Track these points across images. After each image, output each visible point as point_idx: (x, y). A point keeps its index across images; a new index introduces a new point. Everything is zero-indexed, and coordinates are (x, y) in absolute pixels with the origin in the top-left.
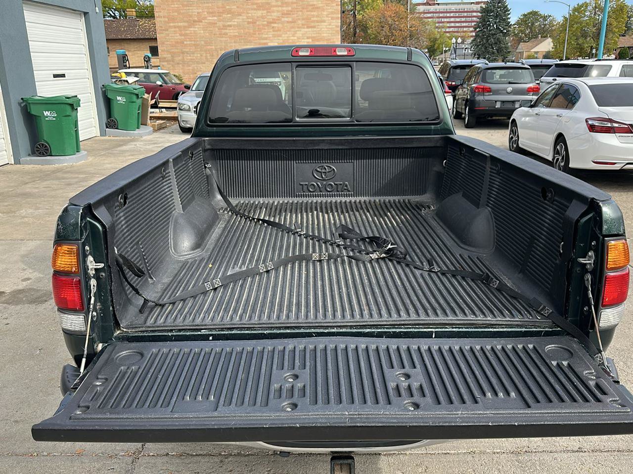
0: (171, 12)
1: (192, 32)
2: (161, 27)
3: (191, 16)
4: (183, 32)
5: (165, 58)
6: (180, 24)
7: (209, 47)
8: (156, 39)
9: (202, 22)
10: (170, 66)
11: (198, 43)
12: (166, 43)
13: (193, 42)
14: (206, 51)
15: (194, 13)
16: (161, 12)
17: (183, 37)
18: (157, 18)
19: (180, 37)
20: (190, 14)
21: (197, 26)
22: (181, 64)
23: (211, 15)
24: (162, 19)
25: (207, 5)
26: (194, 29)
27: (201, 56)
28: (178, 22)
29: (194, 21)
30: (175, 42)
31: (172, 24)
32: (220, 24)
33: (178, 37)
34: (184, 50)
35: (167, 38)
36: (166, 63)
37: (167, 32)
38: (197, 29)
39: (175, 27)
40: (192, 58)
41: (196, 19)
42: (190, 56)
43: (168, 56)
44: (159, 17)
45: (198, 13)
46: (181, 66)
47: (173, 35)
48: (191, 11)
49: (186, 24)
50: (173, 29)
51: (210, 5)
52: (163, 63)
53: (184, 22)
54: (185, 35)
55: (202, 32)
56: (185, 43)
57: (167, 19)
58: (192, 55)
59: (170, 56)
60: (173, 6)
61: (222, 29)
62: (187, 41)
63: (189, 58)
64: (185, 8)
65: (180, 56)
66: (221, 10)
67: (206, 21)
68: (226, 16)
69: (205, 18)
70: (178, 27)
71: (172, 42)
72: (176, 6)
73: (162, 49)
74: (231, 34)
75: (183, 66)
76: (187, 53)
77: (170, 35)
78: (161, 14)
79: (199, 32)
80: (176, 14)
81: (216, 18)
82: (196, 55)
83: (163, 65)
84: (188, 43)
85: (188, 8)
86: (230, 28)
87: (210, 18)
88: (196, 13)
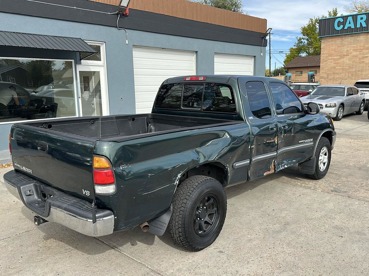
0: (331, 50)
1: (342, 61)
2: (324, 59)
3: (342, 52)
4: (336, 62)
5: (323, 77)
6: (335, 57)
7: (351, 70)
8: (320, 66)
9: (348, 55)
10: (325, 81)
11: (344, 68)
12: (325, 68)
13: (341, 67)
14: (349, 72)
15: (344, 51)
16: (324, 51)
17: (336, 65)
18: (322, 54)
19: (334, 65)
20: (342, 51)
21: (345, 58)
22: (332, 80)
23: (355, 51)
24: (325, 55)
25: (354, 45)
26: (343, 60)
27: (345, 75)
28: (334, 56)
29: (344, 55)
30: (331, 68)
31: (330, 58)
32: (361, 56)
33: (333, 65)
34: (335, 72)
35: (326, 65)
36: (323, 80)
37: (326, 62)
38: (345, 60)
39: (331, 59)
40: (339, 76)
41: (345, 54)
42: (338, 75)
43: (325, 76)
44: (324, 54)
45: (347, 50)
46: (332, 81)
47: (330, 64)
48: (342, 49)
49: (338, 57)
50: (330, 61)
51: (356, 45)
52: (322, 80)
53: (338, 56)
54: (338, 63)
55: (348, 61)
56: (336, 68)
57: (327, 55)
58: (339, 75)
59: (326, 75)
60: (332, 47)
61: (361, 59)
62: (338, 67)
63: (338, 76)
64: (340, 48)
65: (332, 76)
66: (362, 48)
67: (351, 55)
68: (365, 51)
69: (351, 53)
70: (334, 59)
71: (329, 67)
72: (334, 47)
73: (323, 71)
74: (367, 62)
75: (333, 81)
76: (337, 73)
77: (328, 64)
78: (325, 52)
79: (346, 61)
80: (334, 52)
81: (358, 53)
82: (342, 75)
83: (321, 81)
84: (338, 68)
85: (341, 48)
86: (367, 58)
87: (354, 53)
88: (346, 51)
